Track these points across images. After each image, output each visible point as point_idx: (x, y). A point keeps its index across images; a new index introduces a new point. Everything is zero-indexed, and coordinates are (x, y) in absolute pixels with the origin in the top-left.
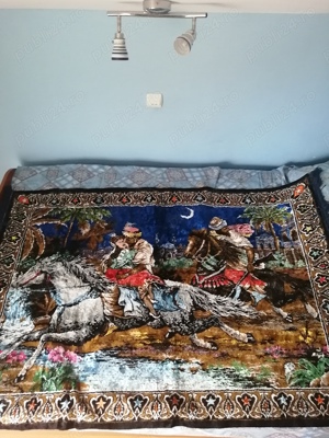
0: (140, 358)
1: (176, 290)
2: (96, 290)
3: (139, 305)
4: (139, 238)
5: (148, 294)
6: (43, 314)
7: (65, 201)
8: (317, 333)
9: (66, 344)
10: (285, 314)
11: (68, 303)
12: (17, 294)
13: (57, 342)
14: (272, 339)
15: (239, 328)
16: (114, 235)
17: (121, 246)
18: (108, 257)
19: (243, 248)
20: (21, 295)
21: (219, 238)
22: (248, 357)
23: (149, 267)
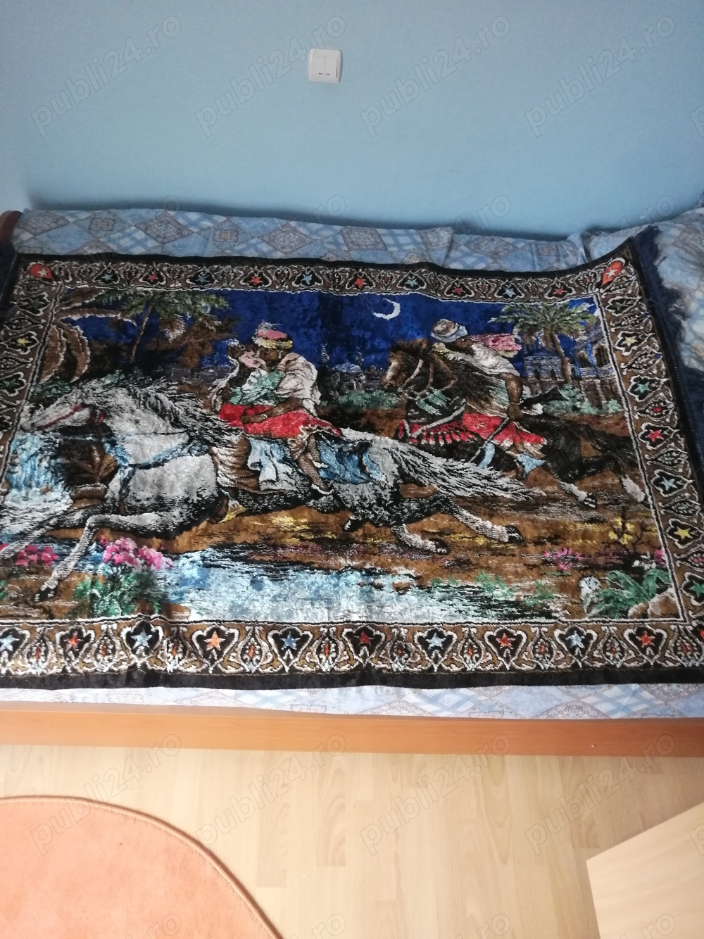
0: (292, 564)
1: (364, 447)
2: (201, 442)
3: (289, 470)
4: (289, 351)
5: (307, 450)
6: (91, 481)
7: (130, 277)
8: (643, 528)
9: (141, 535)
10: (583, 495)
11: (142, 461)
12: (33, 443)
13: (119, 530)
14: (557, 536)
15: (491, 517)
16: (235, 343)
17: (249, 363)
18: (223, 383)
19: (499, 376)
20: (41, 444)
21: (451, 356)
22: (509, 566)
23: (309, 405)
